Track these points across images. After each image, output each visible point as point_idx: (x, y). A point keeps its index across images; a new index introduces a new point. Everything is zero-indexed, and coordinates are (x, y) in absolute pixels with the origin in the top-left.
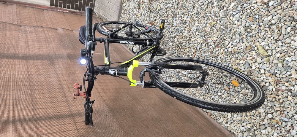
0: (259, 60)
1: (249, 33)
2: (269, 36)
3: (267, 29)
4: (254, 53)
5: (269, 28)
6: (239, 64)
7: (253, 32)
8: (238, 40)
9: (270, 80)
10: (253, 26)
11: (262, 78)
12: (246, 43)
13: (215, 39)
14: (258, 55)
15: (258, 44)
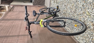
0: (87, 17)
1: (84, 7)
2: (90, 7)
3: (89, 5)
4: (86, 14)
5: (90, 4)
6: (81, 19)
7: (85, 7)
8: (80, 10)
9: (91, 24)
10: (85, 4)
11: (88, 24)
12: (83, 11)
13: (74, 10)
14: (87, 15)
15: (87, 11)
